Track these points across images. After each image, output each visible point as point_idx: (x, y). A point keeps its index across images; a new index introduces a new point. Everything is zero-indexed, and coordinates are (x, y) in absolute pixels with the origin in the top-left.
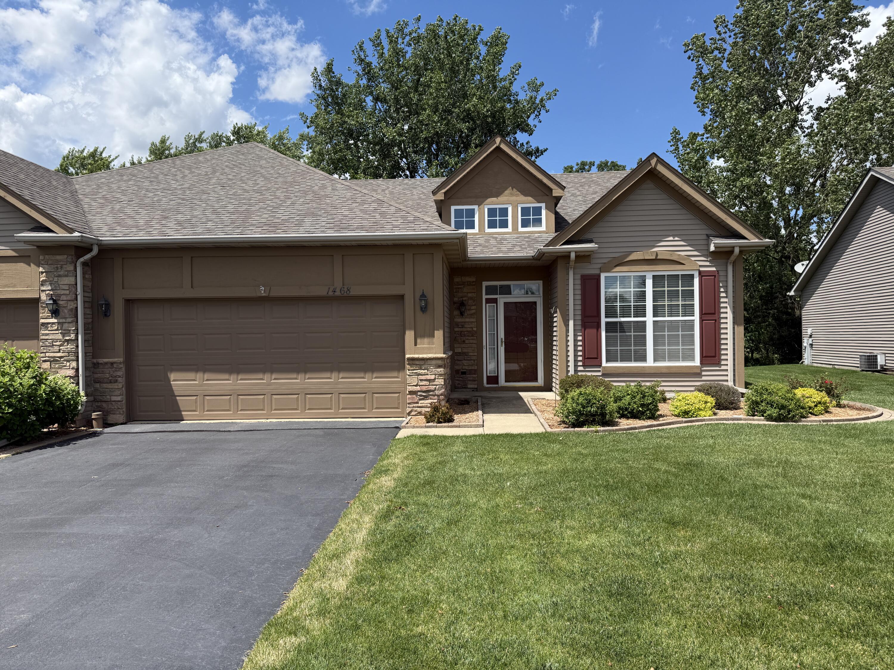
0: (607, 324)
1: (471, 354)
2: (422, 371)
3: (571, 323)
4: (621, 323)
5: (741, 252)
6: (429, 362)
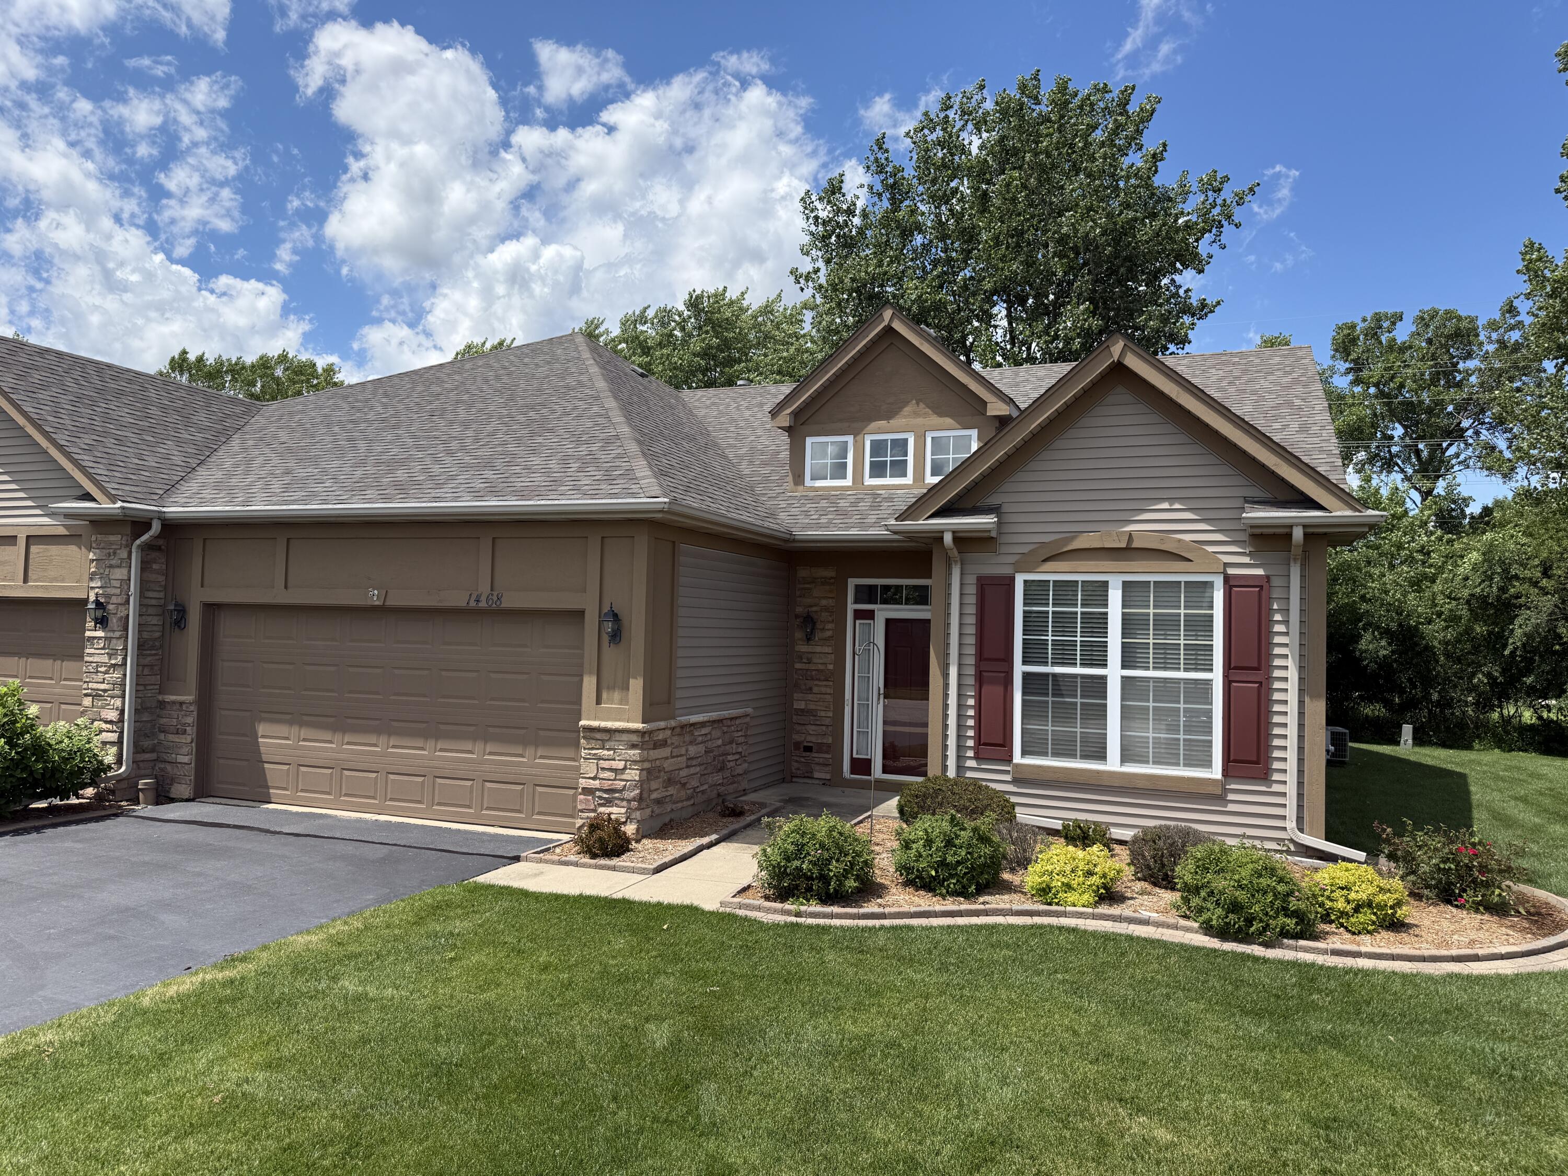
0: (1026, 676)
1: (823, 714)
2: (606, 752)
3: (953, 671)
4: (1055, 676)
5: (1306, 535)
6: (618, 736)
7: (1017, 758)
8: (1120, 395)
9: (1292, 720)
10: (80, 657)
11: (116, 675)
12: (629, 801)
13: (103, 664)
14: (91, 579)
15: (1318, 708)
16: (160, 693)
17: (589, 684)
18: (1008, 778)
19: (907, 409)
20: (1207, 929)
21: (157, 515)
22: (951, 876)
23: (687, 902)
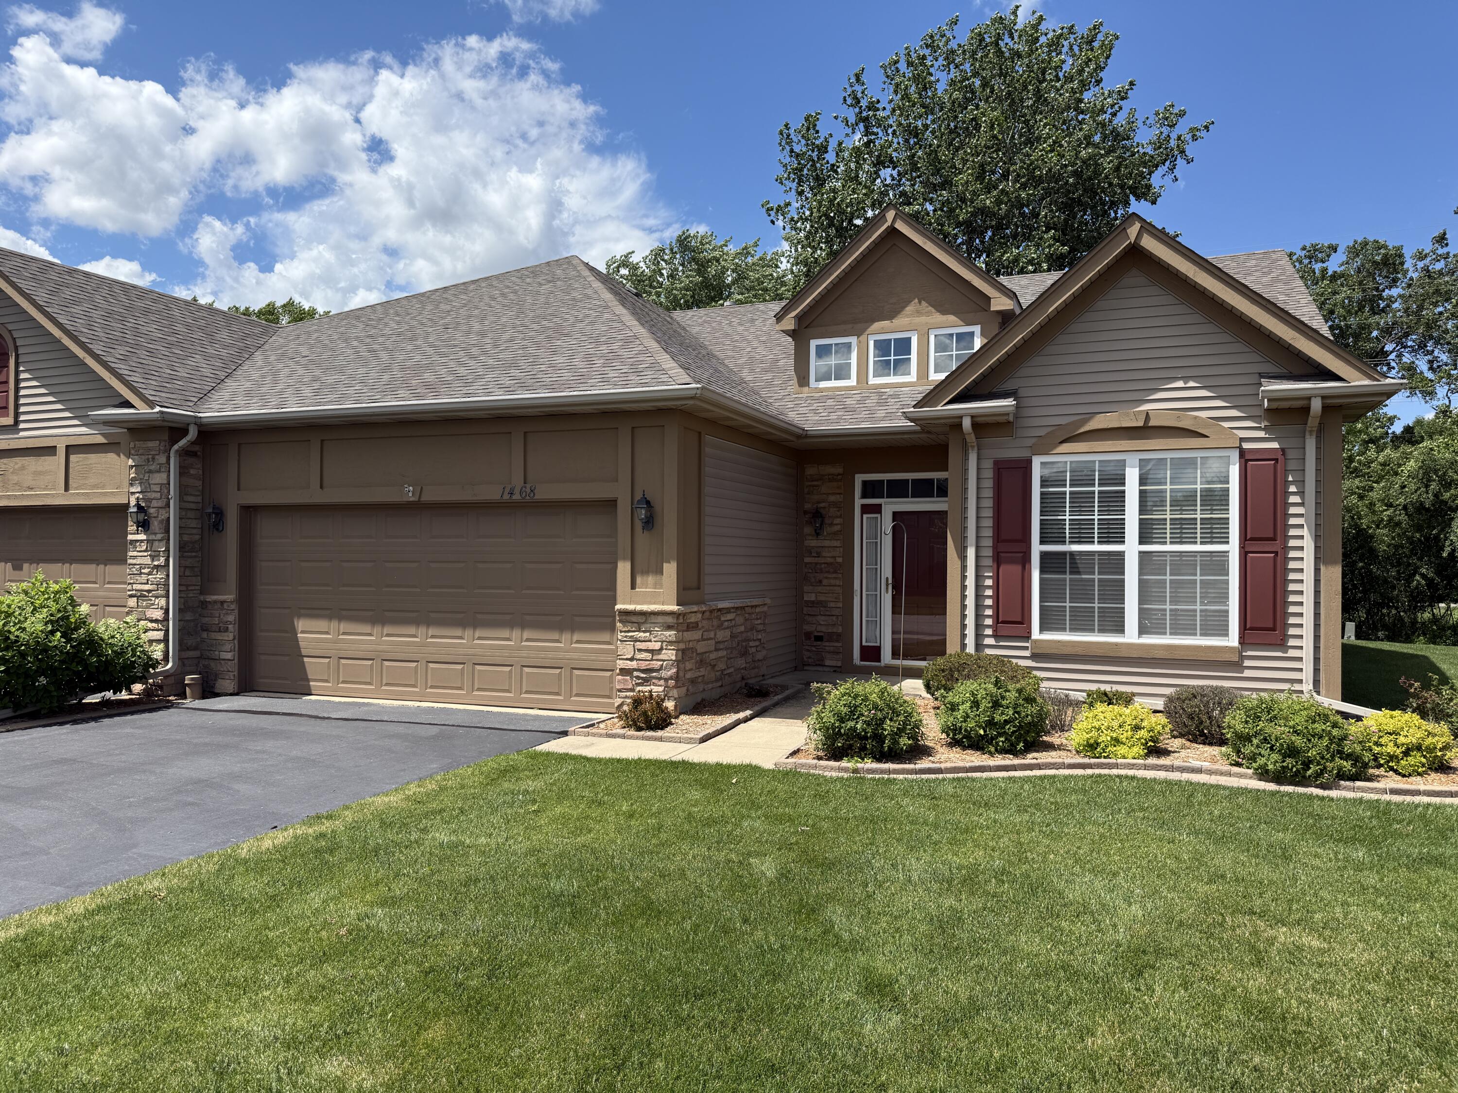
0: (1044, 555)
1: (832, 605)
2: (642, 634)
3: (971, 553)
4: (1072, 554)
5: (1325, 408)
6: (653, 619)
7: (1036, 634)
8: (1134, 278)
9: (1308, 587)
10: (123, 560)
11: (160, 576)
12: (666, 680)
13: (146, 566)
14: (131, 485)
15: (1334, 574)
16: (201, 593)
17: (624, 569)
18: (1027, 653)
19: (909, 309)
20: (1263, 774)
21: (193, 420)
22: (1000, 735)
23: (746, 761)
